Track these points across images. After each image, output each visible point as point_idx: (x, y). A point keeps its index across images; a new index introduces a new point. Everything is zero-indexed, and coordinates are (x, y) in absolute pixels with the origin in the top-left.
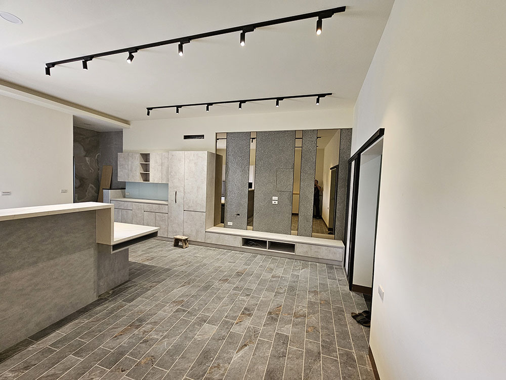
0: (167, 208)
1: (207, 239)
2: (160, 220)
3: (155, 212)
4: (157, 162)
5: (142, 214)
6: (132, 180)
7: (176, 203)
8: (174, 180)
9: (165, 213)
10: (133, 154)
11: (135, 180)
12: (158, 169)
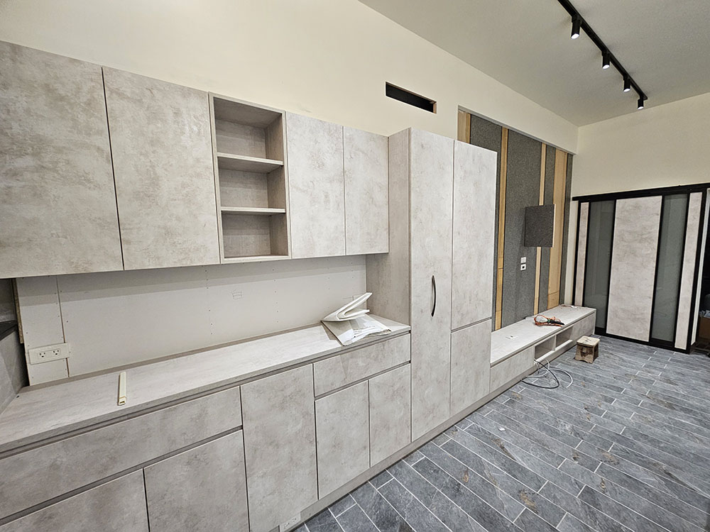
0: (408, 344)
1: (494, 381)
2: (387, 398)
3: (363, 380)
4: (321, 166)
5: (307, 413)
6: (158, 258)
7: (433, 314)
8: (427, 240)
9: (404, 364)
10: (155, 91)
11: (186, 253)
12: (326, 197)
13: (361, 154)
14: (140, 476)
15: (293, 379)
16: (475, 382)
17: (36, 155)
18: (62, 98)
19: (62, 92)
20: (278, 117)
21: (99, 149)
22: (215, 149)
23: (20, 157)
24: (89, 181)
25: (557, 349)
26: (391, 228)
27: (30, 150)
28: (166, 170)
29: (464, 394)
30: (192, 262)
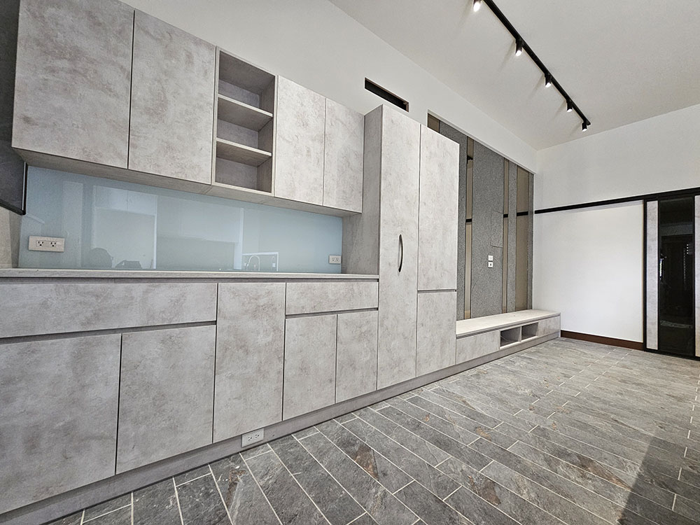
1: (459, 354)
2: (354, 337)
3: (332, 312)
4: (305, 125)
5: (278, 329)
6: (158, 166)
7: (400, 270)
8: (395, 201)
9: (371, 309)
10: (173, 36)
11: (182, 168)
12: (308, 151)
13: (340, 124)
14: (118, 340)
15: (267, 291)
16: (441, 348)
17: (71, 60)
18: (100, 24)
19: (101, 20)
20: (272, 79)
21: (122, 68)
22: (217, 90)
23: (60, 59)
24: (110, 90)
25: (523, 341)
26: (365, 191)
27: (68, 56)
28: (174, 97)
29: (430, 357)
30: (186, 177)
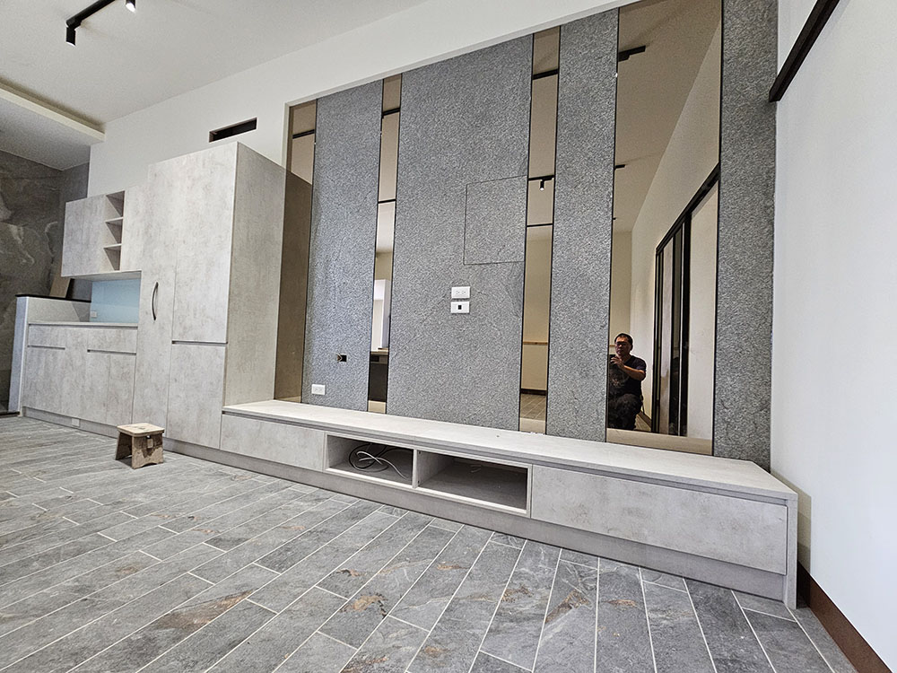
0: (134, 338)
1: (226, 436)
2: (119, 376)
3: (108, 352)
7: (155, 319)
9: (131, 354)
11: (92, 268)
16: (199, 417)
28: (91, 233)
29: (183, 422)
